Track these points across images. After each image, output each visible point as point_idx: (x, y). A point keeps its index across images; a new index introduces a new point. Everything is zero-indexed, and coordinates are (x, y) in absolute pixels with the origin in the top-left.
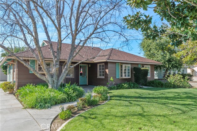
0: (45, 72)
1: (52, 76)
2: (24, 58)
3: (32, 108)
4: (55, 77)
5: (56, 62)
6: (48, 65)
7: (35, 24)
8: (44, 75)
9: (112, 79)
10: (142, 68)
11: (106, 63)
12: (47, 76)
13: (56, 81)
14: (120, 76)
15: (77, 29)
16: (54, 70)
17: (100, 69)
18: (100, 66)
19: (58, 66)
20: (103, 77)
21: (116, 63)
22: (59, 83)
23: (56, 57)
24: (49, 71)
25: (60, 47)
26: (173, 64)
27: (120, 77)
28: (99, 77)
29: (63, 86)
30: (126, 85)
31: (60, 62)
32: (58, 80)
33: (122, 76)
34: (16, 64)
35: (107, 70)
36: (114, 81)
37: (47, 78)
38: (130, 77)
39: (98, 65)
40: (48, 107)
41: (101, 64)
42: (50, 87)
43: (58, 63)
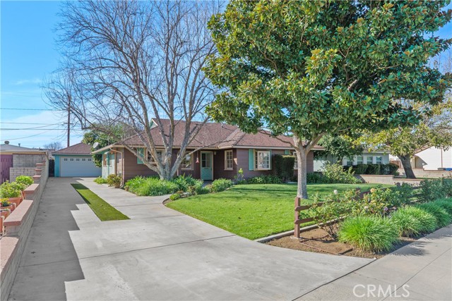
0: (156, 163)
1: (164, 167)
2: (134, 146)
3: (147, 195)
4: (167, 168)
5: (168, 151)
6: (159, 153)
7: (144, 108)
8: (155, 165)
9: (241, 171)
10: (284, 156)
11: (234, 150)
12: (158, 167)
13: (168, 172)
14: (254, 166)
15: (191, 112)
16: (166, 159)
17: (228, 158)
18: (228, 154)
19: (170, 155)
20: (231, 169)
21: (248, 149)
22: (172, 175)
23: (168, 145)
24: (160, 161)
25: (173, 134)
26: (341, 149)
27: (255, 169)
28: (226, 168)
29: (176, 177)
30: (260, 179)
31: (173, 150)
32: (170, 170)
33: (256, 167)
34: (121, 153)
35: (235, 159)
36: (243, 173)
37: (159, 169)
38: (269, 169)
39: (226, 152)
40: (161, 195)
41: (229, 151)
42: (162, 178)
43: (171, 152)
